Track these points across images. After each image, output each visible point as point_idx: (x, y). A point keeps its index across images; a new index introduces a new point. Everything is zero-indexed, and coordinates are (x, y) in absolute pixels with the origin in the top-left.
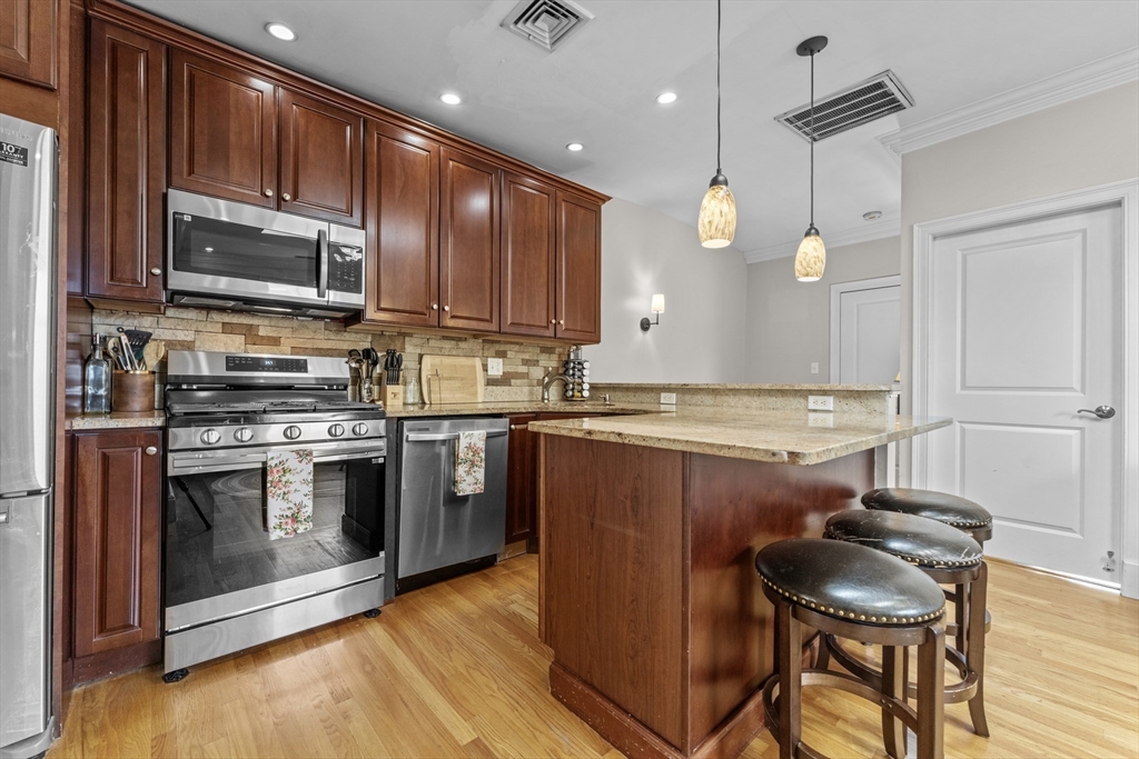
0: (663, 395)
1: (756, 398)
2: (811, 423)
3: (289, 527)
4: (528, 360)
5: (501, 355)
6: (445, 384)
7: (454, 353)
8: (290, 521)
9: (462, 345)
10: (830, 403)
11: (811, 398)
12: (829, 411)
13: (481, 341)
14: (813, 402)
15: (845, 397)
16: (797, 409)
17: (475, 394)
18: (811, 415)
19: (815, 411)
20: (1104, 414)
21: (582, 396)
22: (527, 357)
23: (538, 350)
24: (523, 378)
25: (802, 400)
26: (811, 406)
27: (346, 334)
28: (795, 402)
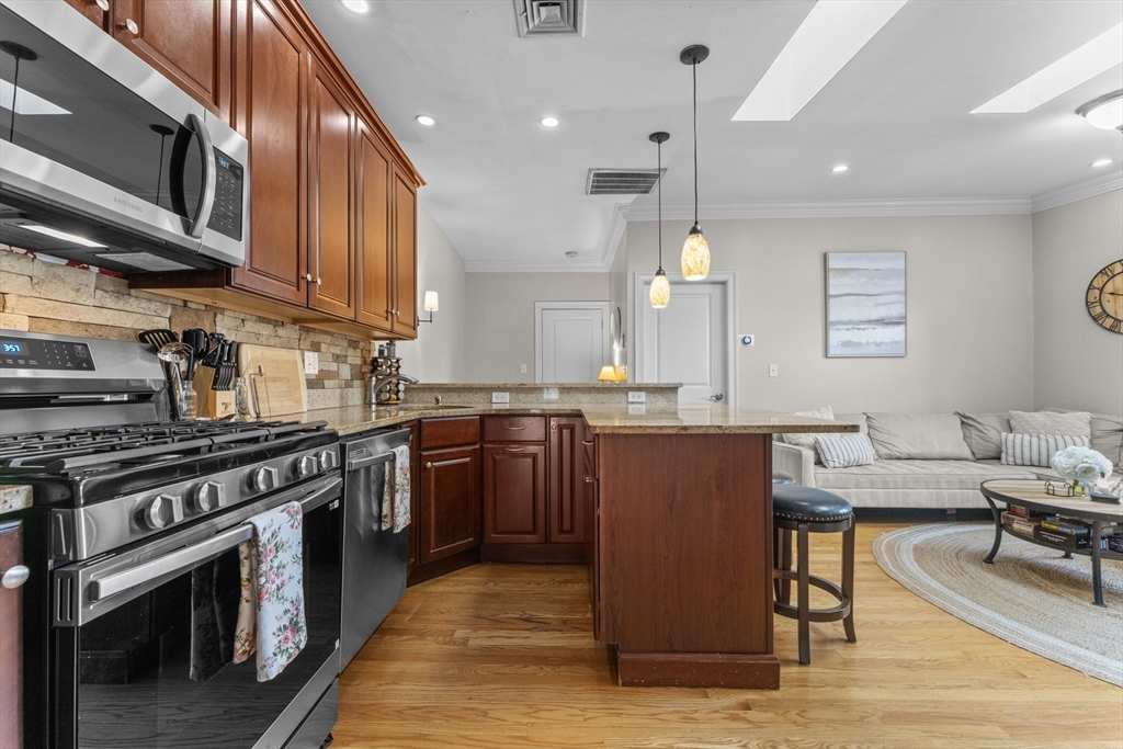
0: (494, 394)
1: (587, 395)
2: (630, 412)
3: (290, 644)
4: (338, 356)
5: (316, 347)
6: (272, 387)
7: (272, 342)
8: (289, 634)
9: (281, 331)
10: (643, 396)
11: (630, 394)
12: (642, 403)
13: (297, 327)
14: (632, 396)
15: (653, 392)
16: (620, 402)
17: (299, 401)
18: (630, 406)
19: (632, 403)
20: (718, 398)
21: (398, 399)
22: (338, 353)
23: (345, 343)
24: (333, 378)
25: (624, 396)
26: (630, 400)
27: (131, 300)
28: (619, 397)
